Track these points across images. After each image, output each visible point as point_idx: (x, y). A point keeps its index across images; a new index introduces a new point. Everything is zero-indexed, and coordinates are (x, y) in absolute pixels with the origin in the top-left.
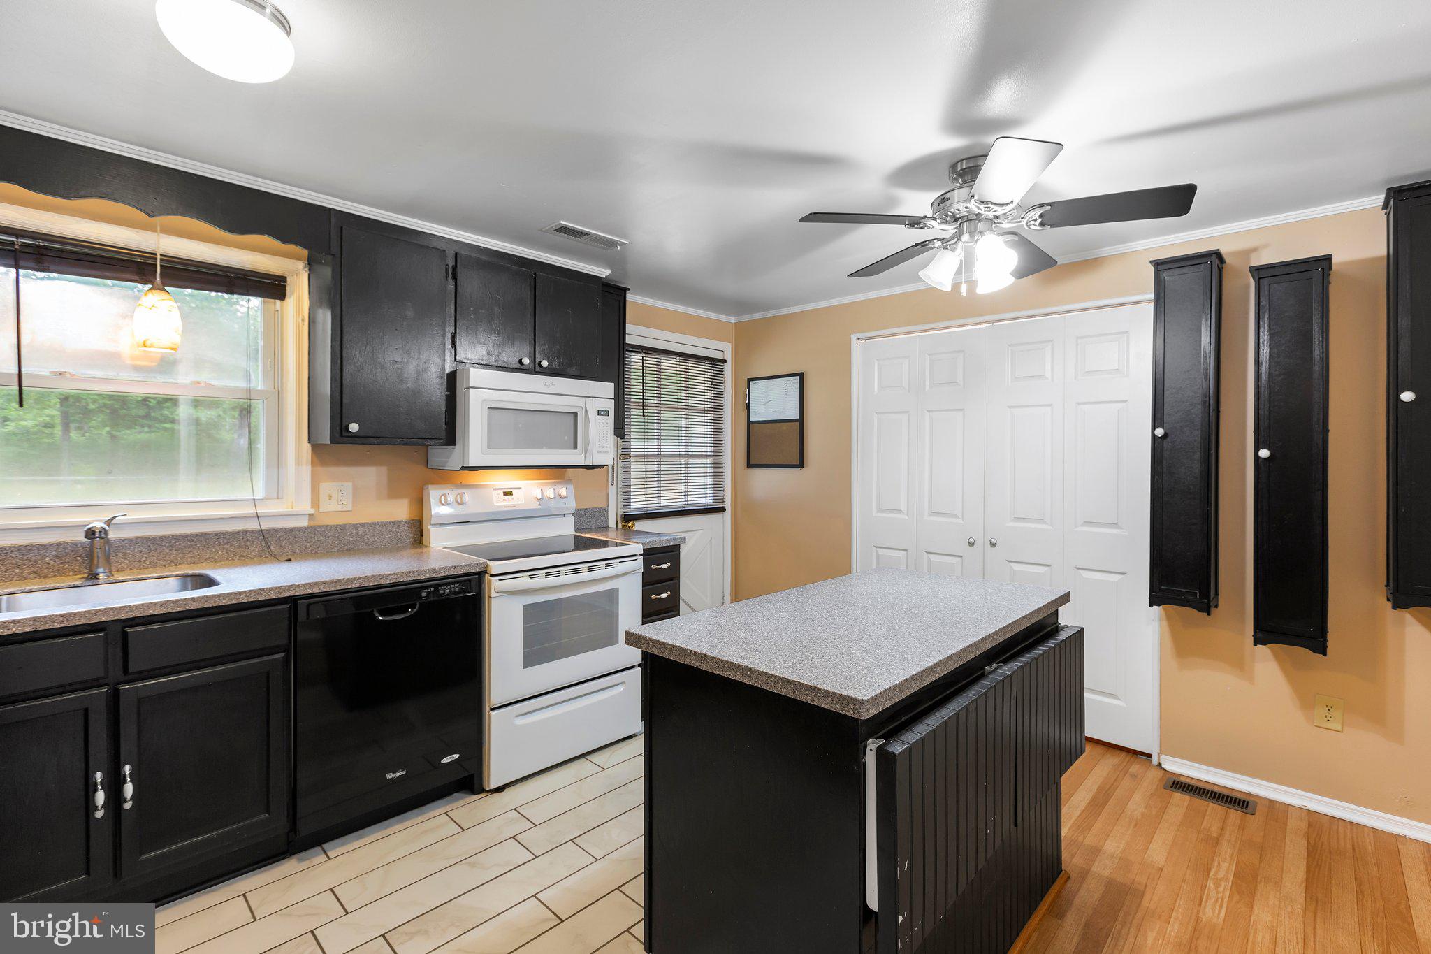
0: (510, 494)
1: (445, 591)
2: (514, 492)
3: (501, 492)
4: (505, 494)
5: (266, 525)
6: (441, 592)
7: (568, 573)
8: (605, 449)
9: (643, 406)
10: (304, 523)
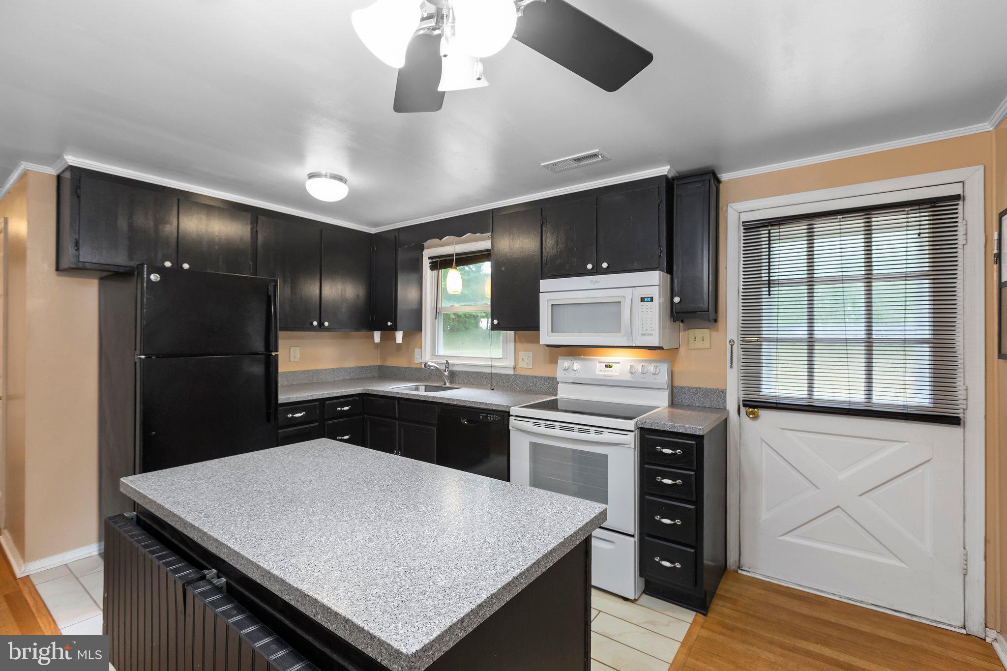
0: (610, 366)
1: (491, 418)
2: (614, 365)
3: (604, 365)
4: (606, 366)
5: (495, 371)
6: (489, 418)
7: (562, 428)
8: (650, 332)
9: (769, 284)
10: (511, 372)
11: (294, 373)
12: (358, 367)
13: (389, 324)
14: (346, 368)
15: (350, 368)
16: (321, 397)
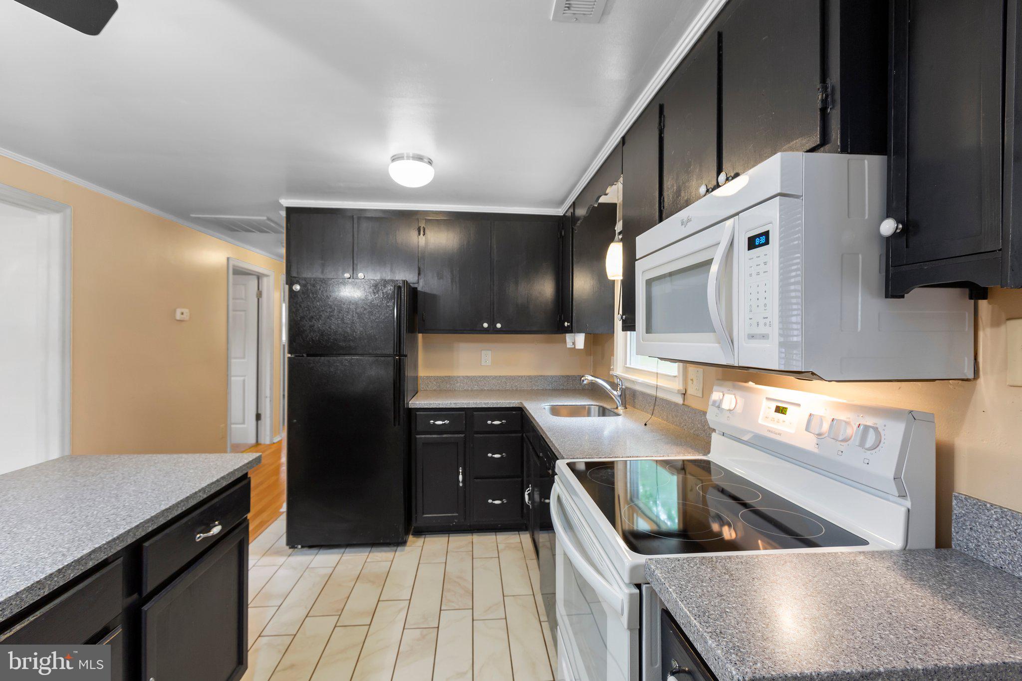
0: (784, 411)
2: (791, 409)
4: (778, 409)
10: (679, 400)
11: (484, 377)
12: (563, 376)
13: (566, 324)
14: (547, 376)
15: (552, 377)
16: (466, 407)
